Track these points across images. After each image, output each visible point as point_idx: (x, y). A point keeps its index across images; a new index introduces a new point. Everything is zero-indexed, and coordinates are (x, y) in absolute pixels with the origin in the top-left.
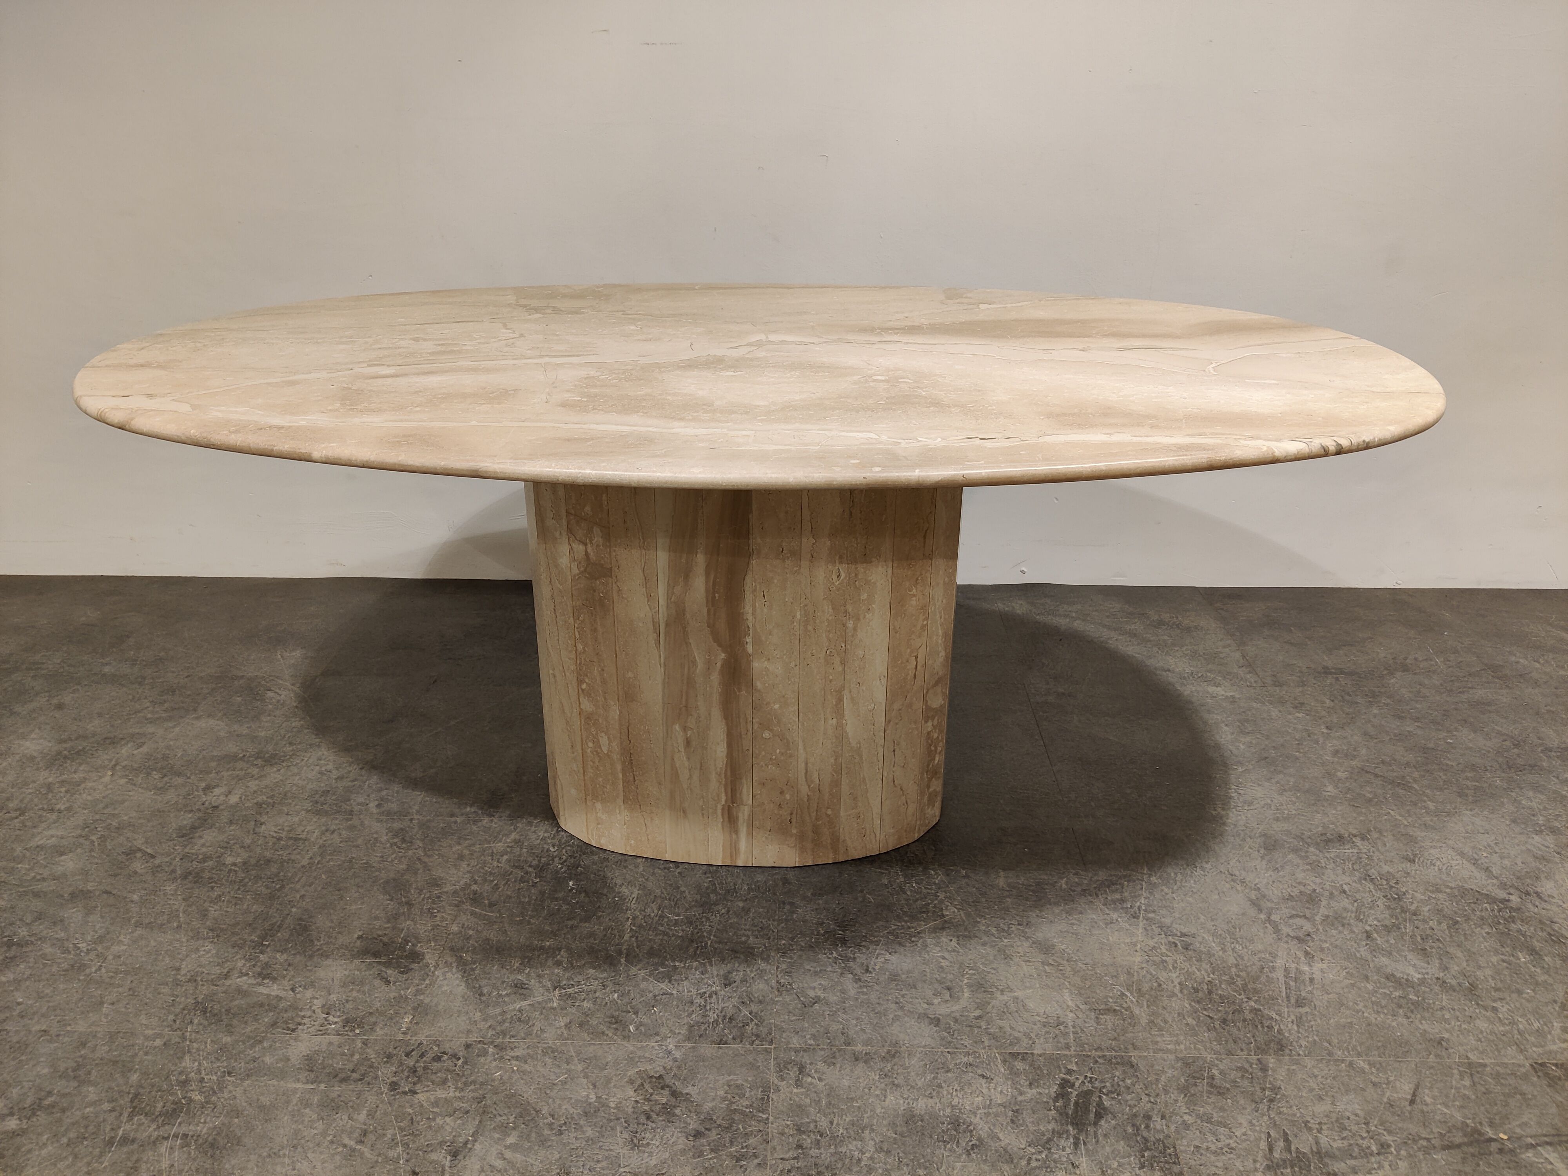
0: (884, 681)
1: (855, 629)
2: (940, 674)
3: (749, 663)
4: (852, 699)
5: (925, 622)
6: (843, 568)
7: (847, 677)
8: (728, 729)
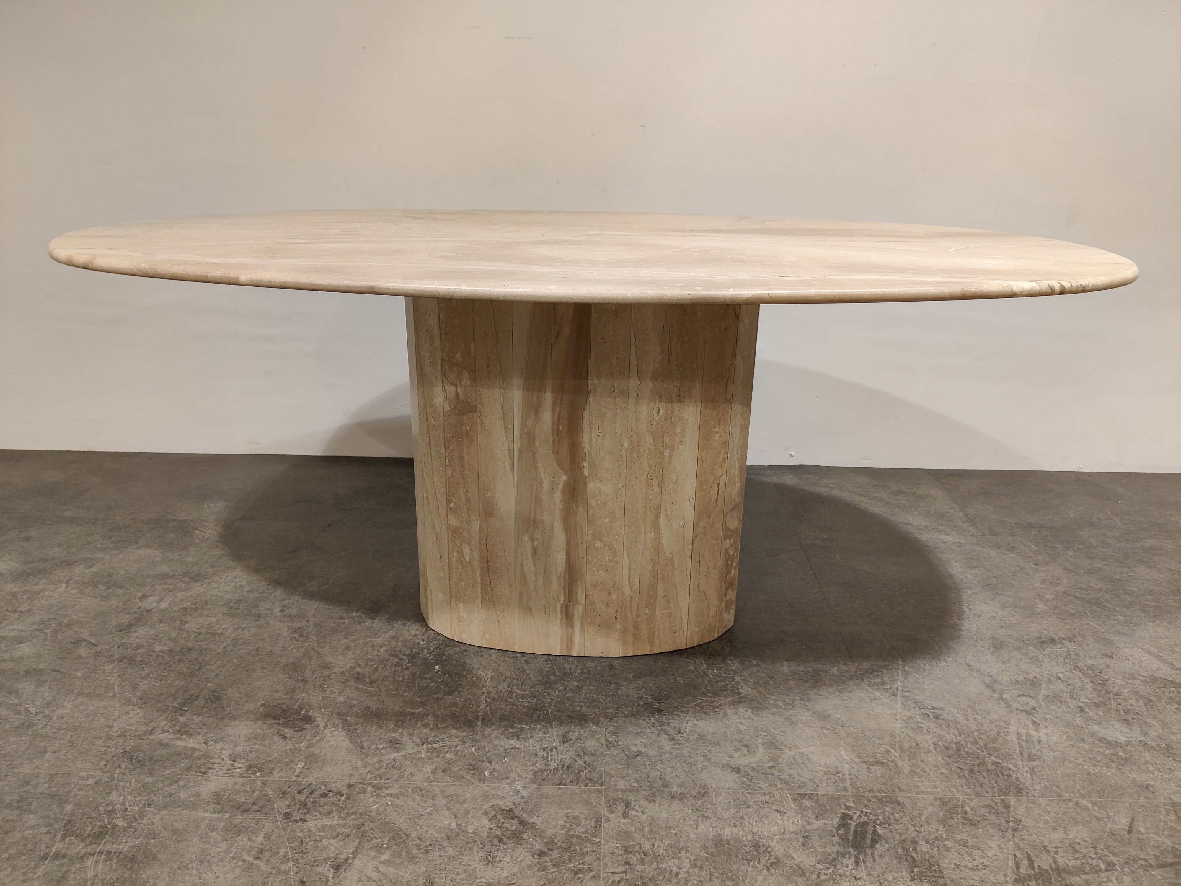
0: (692, 502)
1: (670, 457)
2: (736, 501)
3: (585, 484)
4: (667, 516)
5: (726, 456)
6: (662, 406)
7: (664, 498)
8: (567, 540)
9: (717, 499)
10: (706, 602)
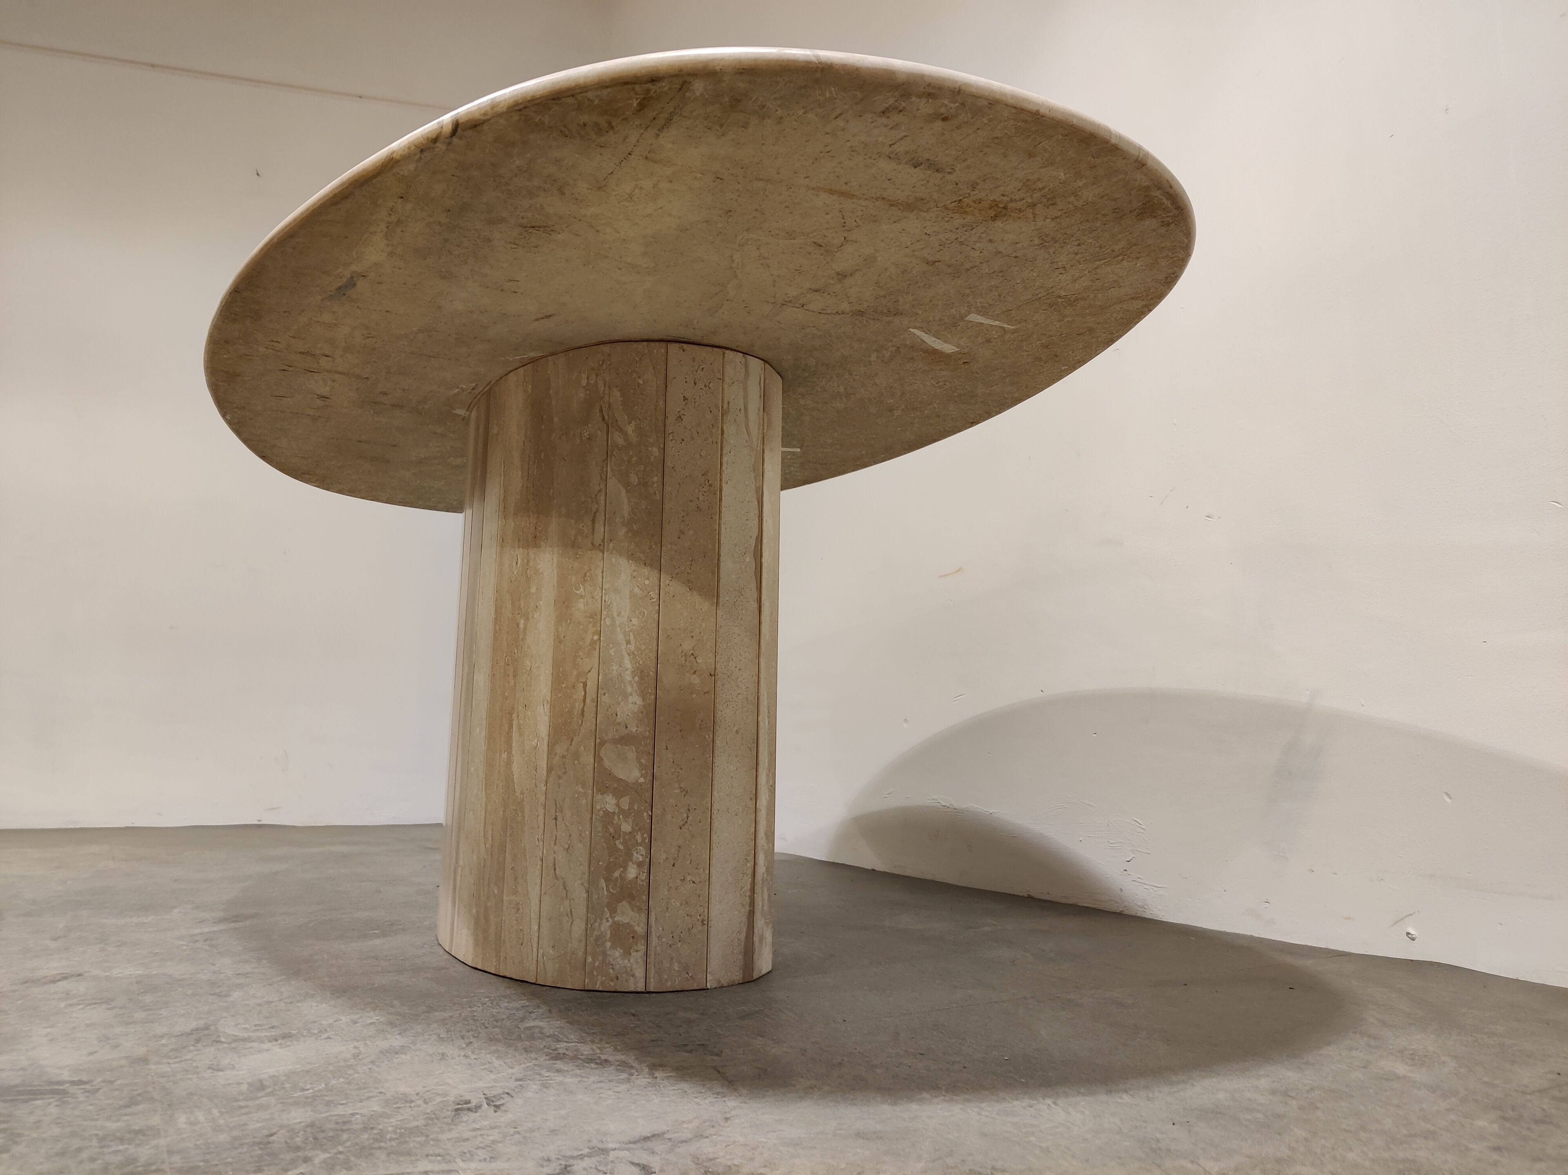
0: (547, 707)
2: (631, 729)
4: (520, 728)
6: (519, 552)
9: (583, 711)
10: (567, 902)
